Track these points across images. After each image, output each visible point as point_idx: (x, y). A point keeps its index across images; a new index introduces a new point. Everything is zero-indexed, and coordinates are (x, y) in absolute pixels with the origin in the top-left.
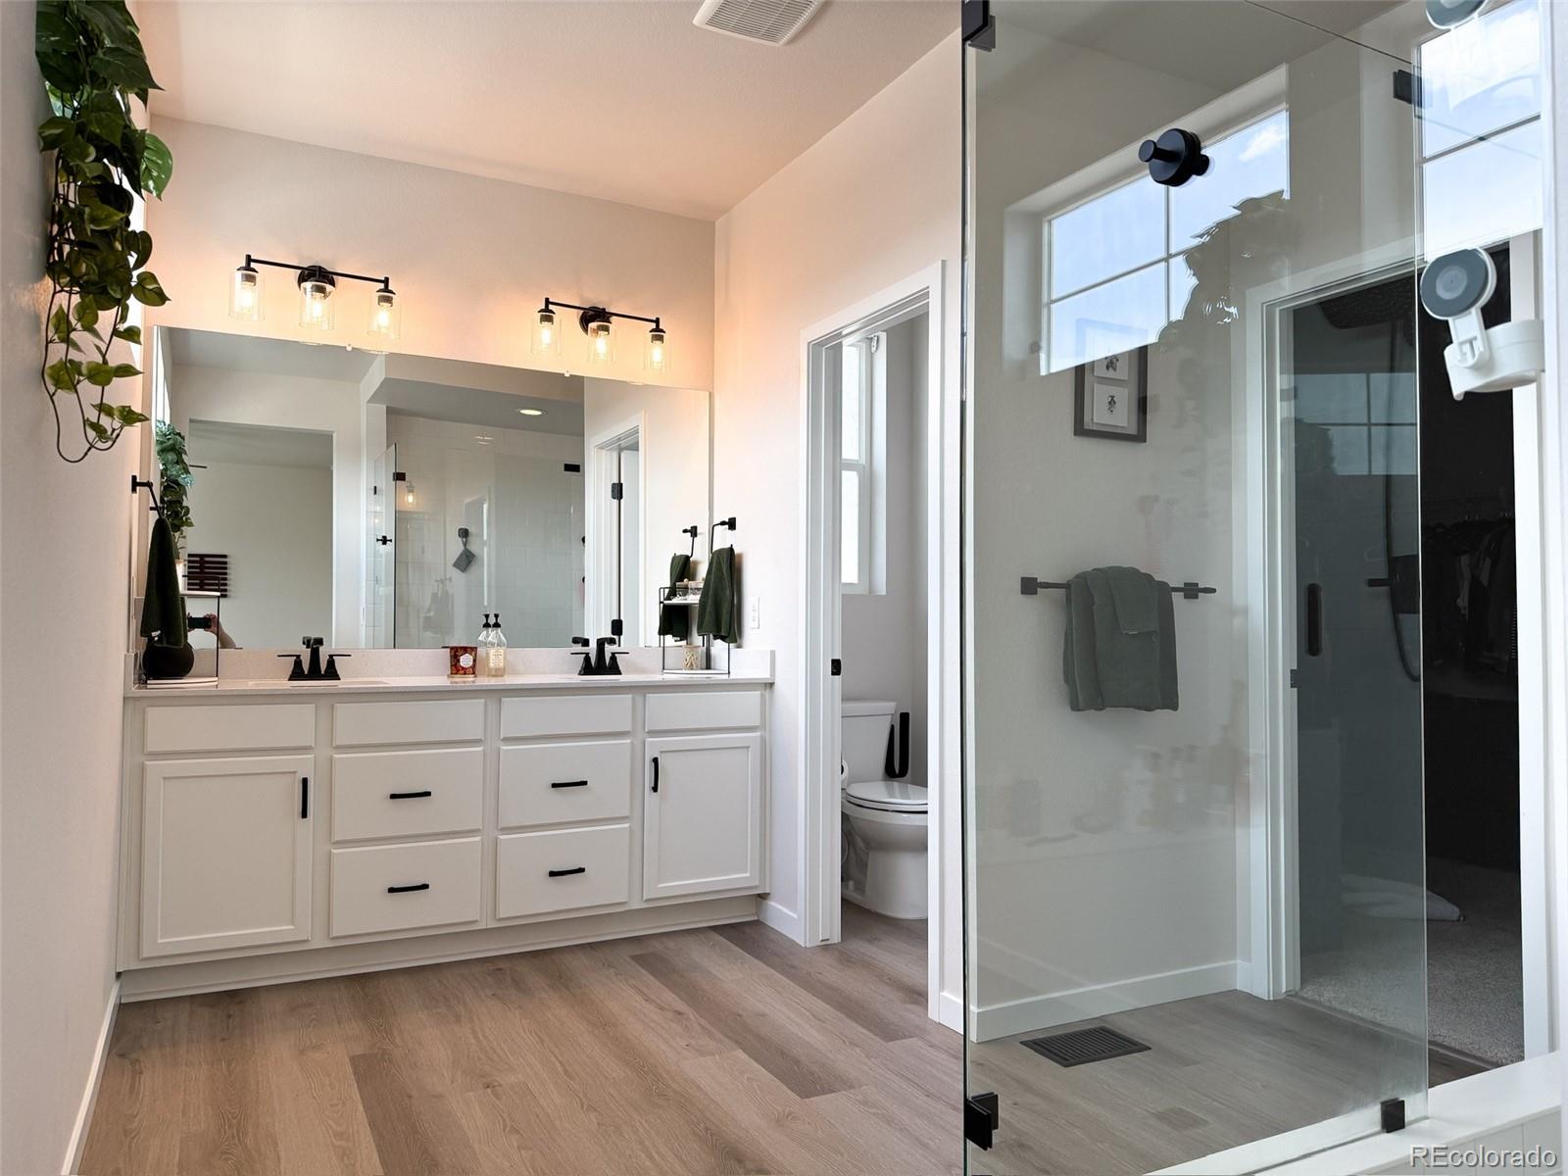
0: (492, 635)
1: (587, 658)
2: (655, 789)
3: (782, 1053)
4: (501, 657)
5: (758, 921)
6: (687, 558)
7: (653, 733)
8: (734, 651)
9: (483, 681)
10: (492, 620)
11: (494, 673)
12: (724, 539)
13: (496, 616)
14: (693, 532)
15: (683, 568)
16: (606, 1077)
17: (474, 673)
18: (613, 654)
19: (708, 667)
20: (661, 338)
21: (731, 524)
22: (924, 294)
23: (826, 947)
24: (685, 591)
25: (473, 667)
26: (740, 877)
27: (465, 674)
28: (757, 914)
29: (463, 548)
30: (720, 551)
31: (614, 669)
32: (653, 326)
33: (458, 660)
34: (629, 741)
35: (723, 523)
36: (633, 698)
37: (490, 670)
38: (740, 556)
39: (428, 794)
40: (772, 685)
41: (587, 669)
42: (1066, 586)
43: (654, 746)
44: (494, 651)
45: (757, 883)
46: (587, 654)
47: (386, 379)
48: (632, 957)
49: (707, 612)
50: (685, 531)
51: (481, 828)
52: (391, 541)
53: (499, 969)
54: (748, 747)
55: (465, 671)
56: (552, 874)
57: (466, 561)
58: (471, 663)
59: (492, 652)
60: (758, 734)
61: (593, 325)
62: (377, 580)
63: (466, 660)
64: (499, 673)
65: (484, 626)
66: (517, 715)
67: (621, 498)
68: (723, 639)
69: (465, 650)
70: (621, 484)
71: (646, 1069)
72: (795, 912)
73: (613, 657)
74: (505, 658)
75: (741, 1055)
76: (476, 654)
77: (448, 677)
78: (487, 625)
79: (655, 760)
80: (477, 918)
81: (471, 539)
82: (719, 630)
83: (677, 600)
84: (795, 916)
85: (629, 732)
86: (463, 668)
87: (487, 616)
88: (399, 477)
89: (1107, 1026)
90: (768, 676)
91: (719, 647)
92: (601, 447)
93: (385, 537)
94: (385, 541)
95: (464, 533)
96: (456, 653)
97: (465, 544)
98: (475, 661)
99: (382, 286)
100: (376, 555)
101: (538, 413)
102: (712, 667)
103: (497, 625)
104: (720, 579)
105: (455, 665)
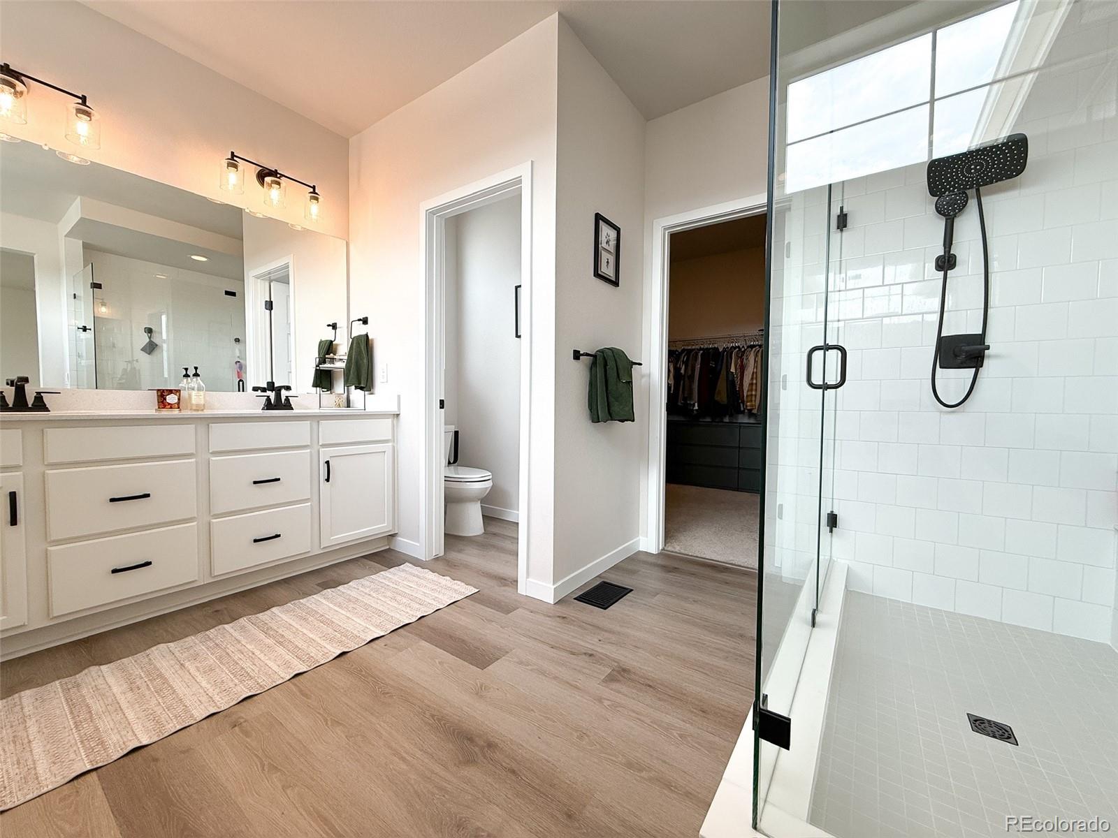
0: (194, 382)
1: (268, 399)
2: (328, 480)
3: (451, 637)
4: (202, 397)
5: (389, 549)
6: (331, 342)
7: (324, 446)
8: (369, 397)
9: (186, 413)
10: (191, 372)
11: (194, 408)
12: (359, 330)
13: (196, 368)
14: (334, 326)
15: (328, 349)
16: (336, 689)
17: (179, 408)
18: (287, 397)
19: (348, 406)
20: (317, 199)
21: (365, 321)
22: (518, 181)
23: (437, 559)
24: (332, 361)
25: (178, 403)
26: (381, 527)
27: (171, 408)
28: (388, 545)
29: (148, 340)
30: (359, 337)
31: (288, 406)
32: (312, 190)
33: (165, 399)
34: (309, 451)
35: (359, 320)
36: (311, 423)
37: (192, 405)
38: (372, 340)
39: (148, 496)
40: (398, 415)
41: (269, 406)
42: (594, 356)
43: (325, 454)
44: (195, 394)
45: (391, 528)
46: (268, 397)
47: (81, 218)
48: (318, 585)
49: (351, 372)
50: (329, 325)
51: (196, 516)
52: (90, 329)
53: (216, 611)
54: (384, 452)
55: (171, 406)
56: (256, 541)
57: (151, 348)
58: (177, 401)
59: (194, 393)
60: (390, 444)
61: (268, 179)
62: (79, 356)
63: (172, 399)
64: (199, 408)
65: (184, 376)
66: (221, 436)
67: (272, 309)
68: (362, 388)
69: (171, 392)
70: (272, 302)
71: (364, 673)
72: (418, 542)
73: (287, 398)
74: (204, 397)
75: (423, 643)
76: (180, 395)
77: (156, 410)
78: (187, 376)
79: (327, 463)
80: (196, 578)
81: (153, 334)
82: (360, 384)
83: (327, 366)
84: (418, 544)
85: (308, 445)
86: (169, 404)
87: (186, 369)
88: (97, 286)
89: (605, 580)
90: (397, 410)
91: (357, 395)
92: (257, 277)
93: (85, 327)
94: (85, 329)
95: (149, 331)
96: (162, 395)
97: (150, 338)
98: (179, 399)
99: (80, 101)
100: (77, 340)
101: (204, 259)
102: (351, 406)
103: (196, 375)
104: (359, 353)
105: (162, 402)
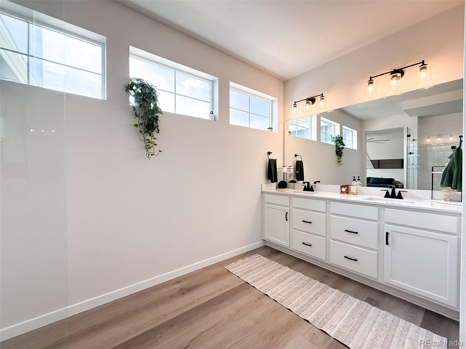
1: (387, 192)
2: (387, 244)
7: (388, 223)
10: (356, 178)
13: (359, 177)
20: (425, 68)
27: (343, 193)
31: (399, 197)
32: (421, 64)
34: (376, 223)
37: (352, 193)
41: (387, 196)
43: (388, 228)
54: (447, 241)
63: (343, 189)
73: (400, 193)
78: (354, 180)
79: (387, 233)
85: (377, 220)
103: (359, 180)
